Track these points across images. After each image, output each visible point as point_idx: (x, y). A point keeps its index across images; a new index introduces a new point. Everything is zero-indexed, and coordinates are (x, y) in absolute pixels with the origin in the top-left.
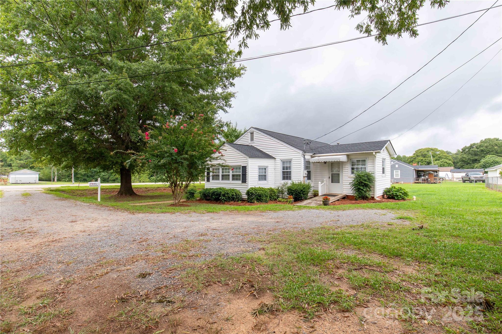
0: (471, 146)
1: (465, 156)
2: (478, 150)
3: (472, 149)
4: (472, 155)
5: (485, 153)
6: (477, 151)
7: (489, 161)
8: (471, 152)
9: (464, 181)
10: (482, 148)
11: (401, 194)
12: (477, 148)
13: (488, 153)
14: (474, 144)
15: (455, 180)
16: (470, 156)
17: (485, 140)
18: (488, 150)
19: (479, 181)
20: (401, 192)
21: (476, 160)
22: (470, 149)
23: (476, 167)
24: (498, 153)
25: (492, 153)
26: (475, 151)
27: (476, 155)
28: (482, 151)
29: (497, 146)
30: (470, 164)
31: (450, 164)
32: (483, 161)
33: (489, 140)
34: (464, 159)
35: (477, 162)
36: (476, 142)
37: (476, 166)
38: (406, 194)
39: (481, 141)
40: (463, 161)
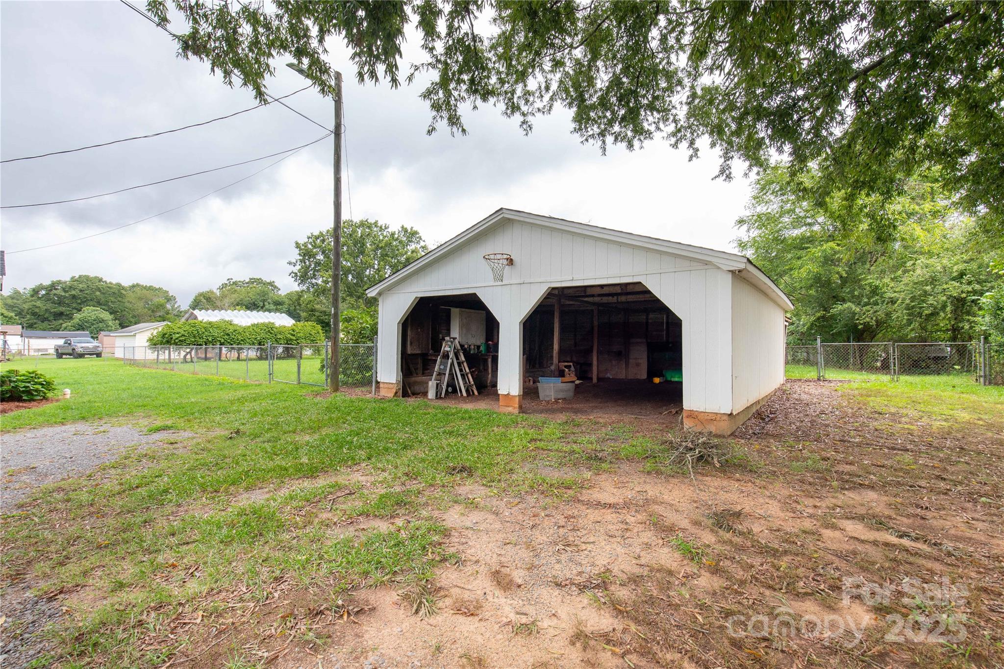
0: (53, 286)
1: (38, 303)
2: (67, 295)
3: (54, 292)
4: (54, 303)
5: (79, 301)
6: (65, 297)
7: (89, 318)
8: (52, 296)
9: (60, 356)
10: (73, 292)
11: (39, 387)
12: (64, 290)
13: (85, 302)
14: (59, 282)
15: (32, 353)
16: (49, 305)
17: (80, 277)
18: (85, 297)
19: (91, 354)
20: (36, 383)
21: (61, 314)
22: (51, 290)
23: (65, 328)
24: (101, 304)
25: (91, 303)
26: (59, 297)
27: (60, 303)
28: (74, 297)
29: (100, 291)
30: (49, 321)
31: (11, 318)
32: (77, 316)
33: (87, 278)
34: (37, 310)
35: (64, 317)
36: (63, 279)
37: (64, 325)
38: (48, 385)
39: (72, 278)
40: (34, 314)
